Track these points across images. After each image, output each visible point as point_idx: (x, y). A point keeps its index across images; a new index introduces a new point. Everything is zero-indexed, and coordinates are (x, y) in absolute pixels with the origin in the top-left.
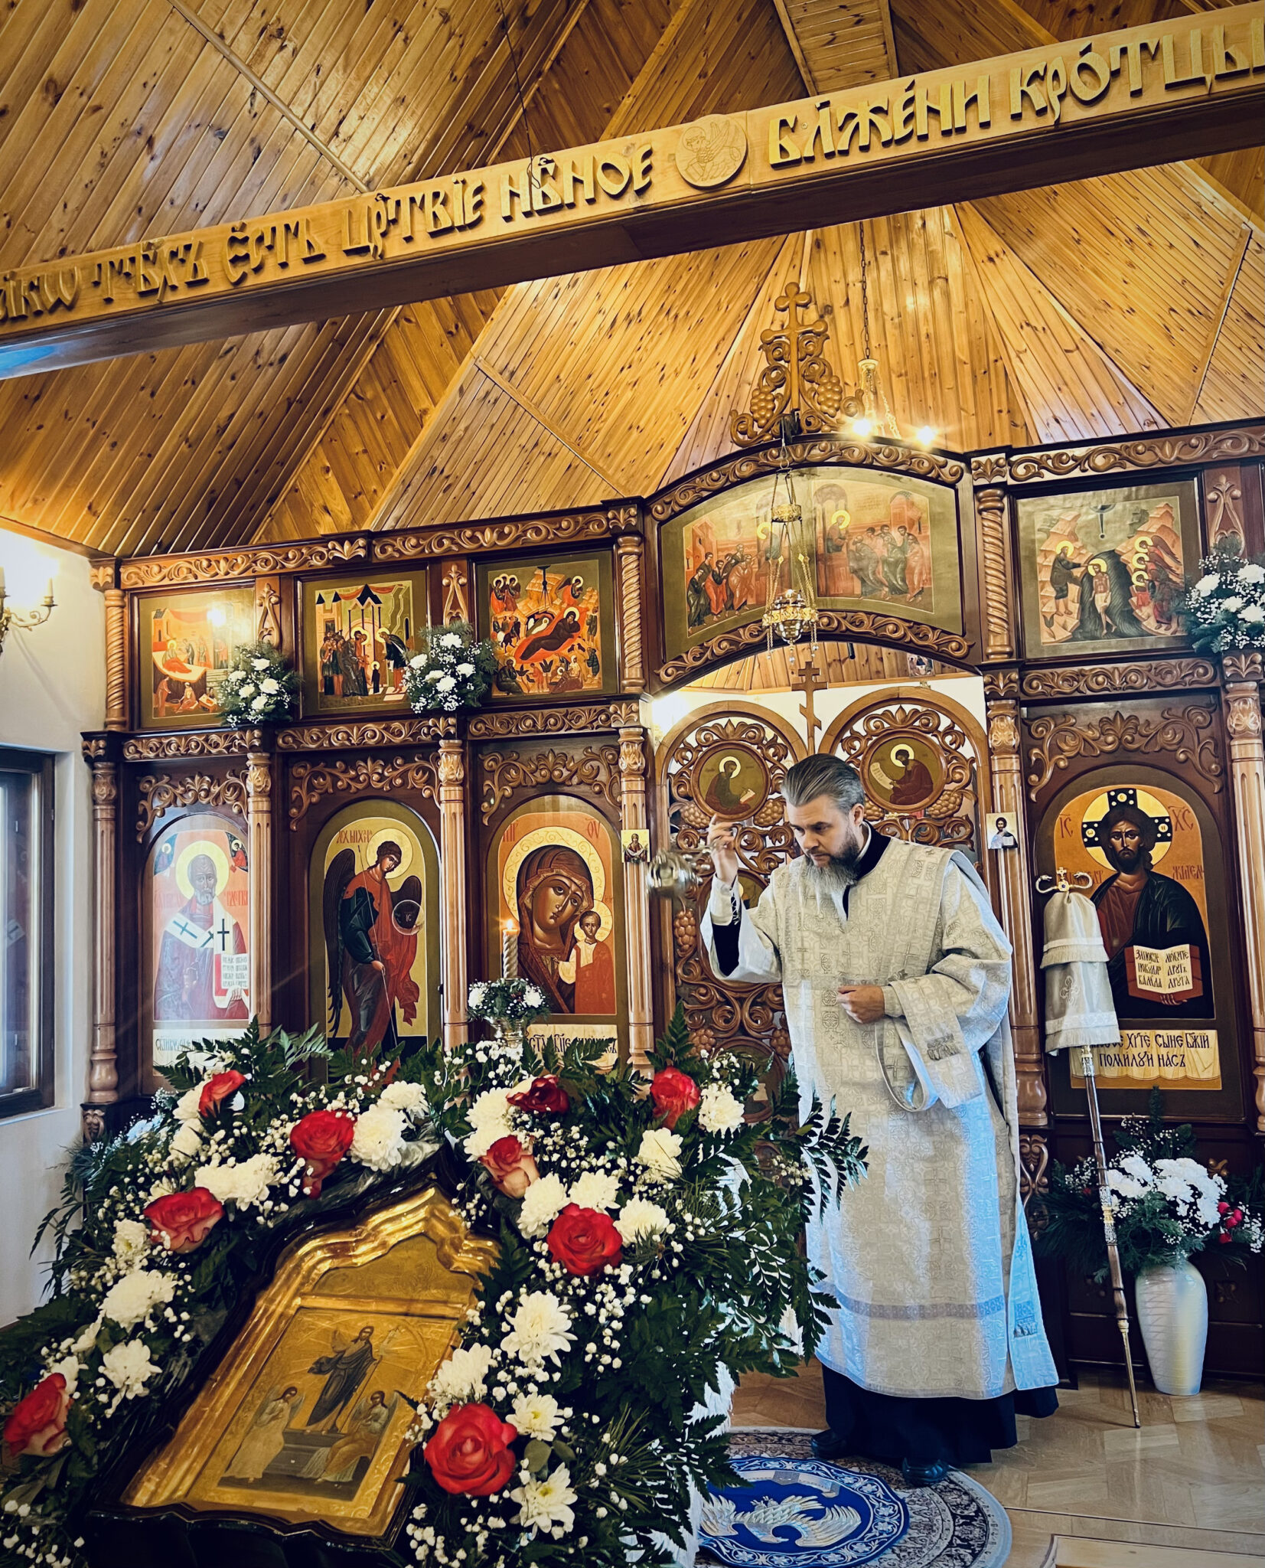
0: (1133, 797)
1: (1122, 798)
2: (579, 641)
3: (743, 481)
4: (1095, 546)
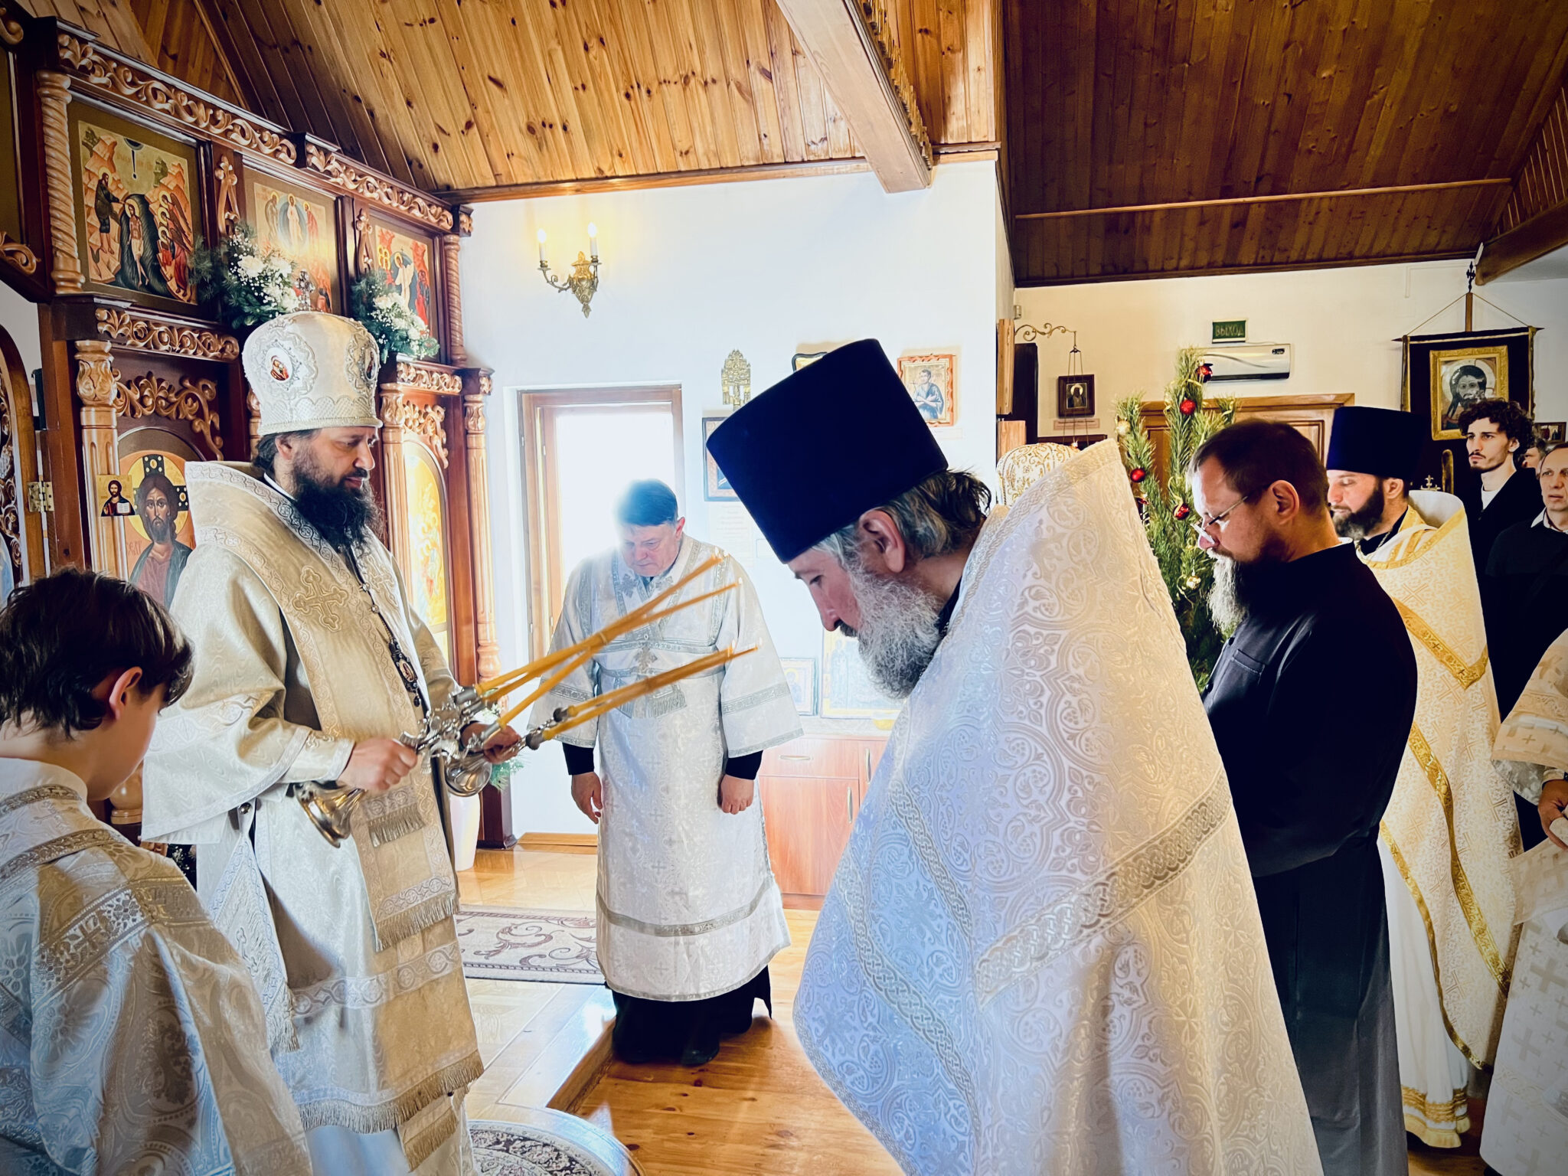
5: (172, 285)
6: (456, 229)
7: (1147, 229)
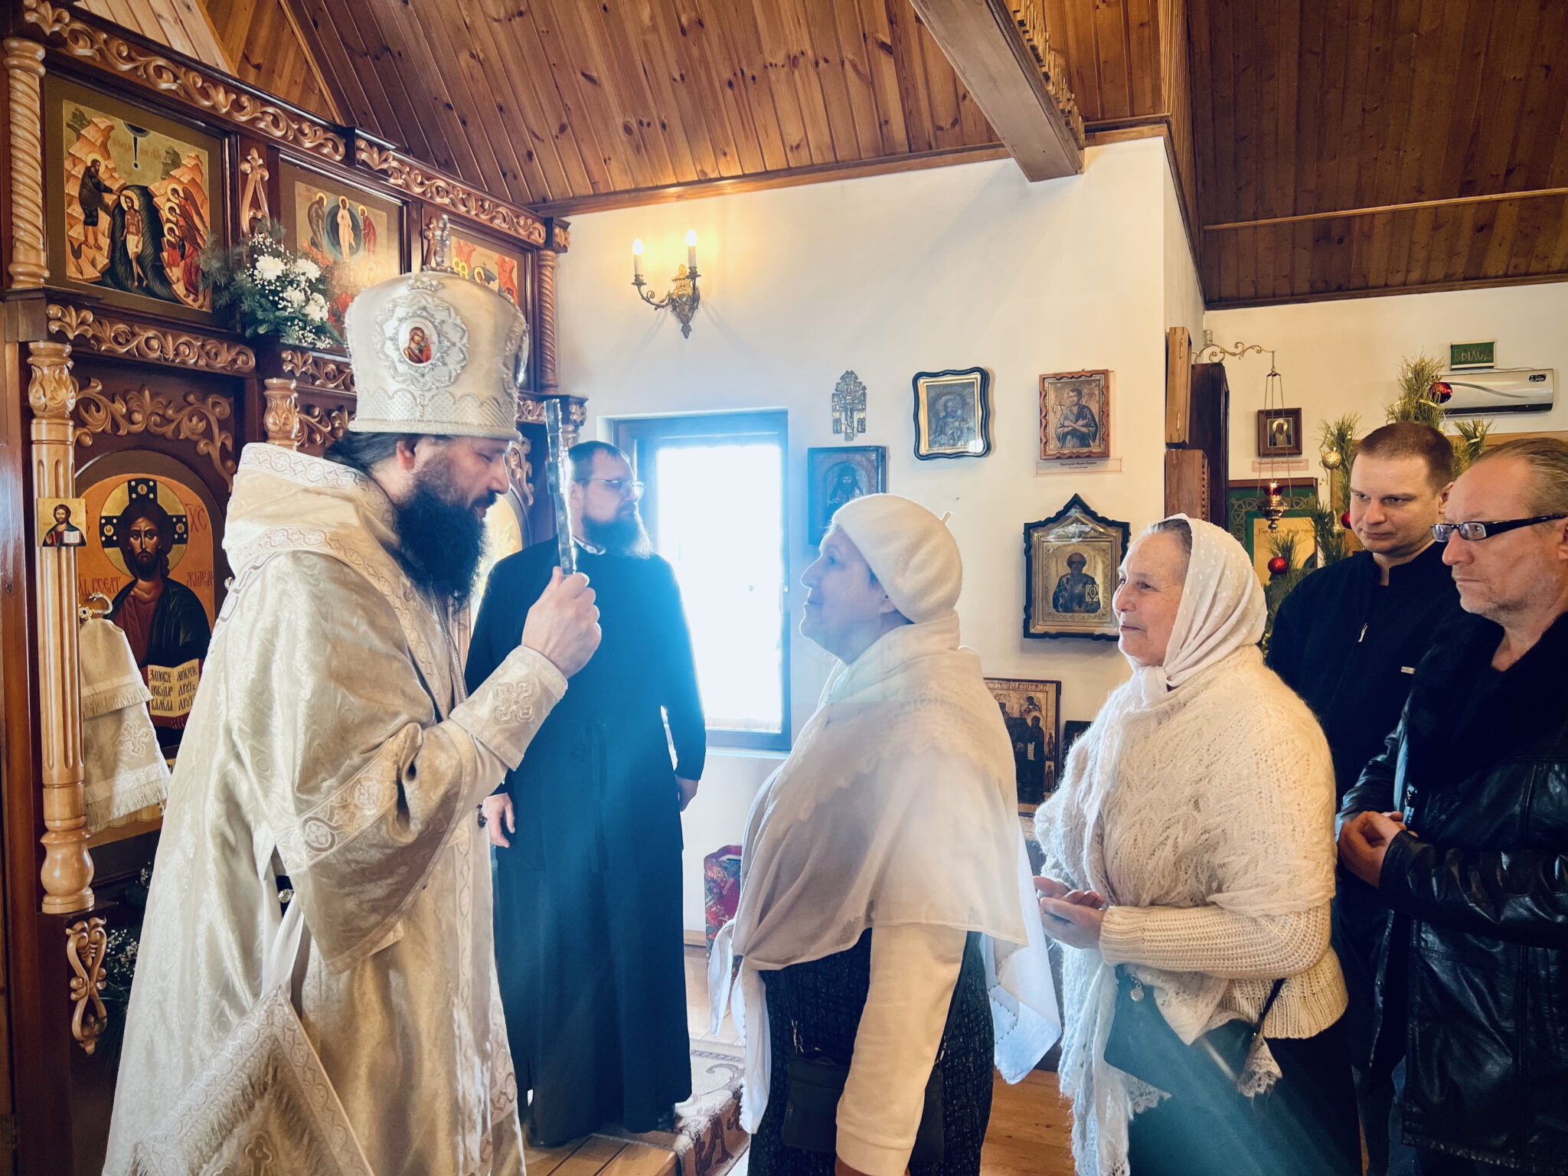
5: (180, 289)
6: (549, 242)
7: (1368, 236)
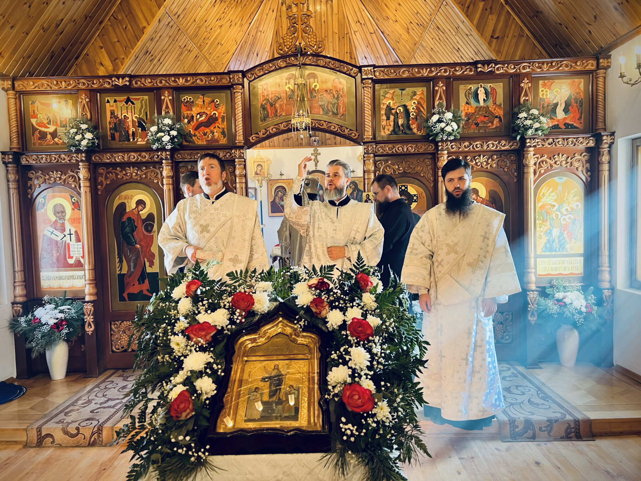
0: (407, 188)
1: (403, 188)
2: (218, 124)
3: (280, 68)
4: (399, 103)
6: (599, 67)
